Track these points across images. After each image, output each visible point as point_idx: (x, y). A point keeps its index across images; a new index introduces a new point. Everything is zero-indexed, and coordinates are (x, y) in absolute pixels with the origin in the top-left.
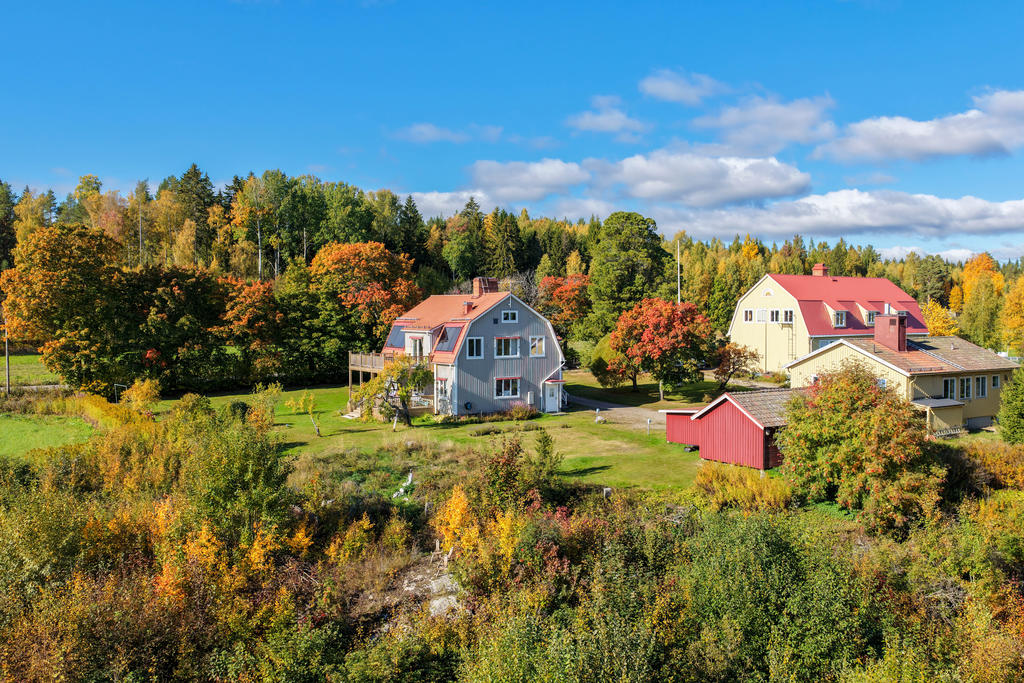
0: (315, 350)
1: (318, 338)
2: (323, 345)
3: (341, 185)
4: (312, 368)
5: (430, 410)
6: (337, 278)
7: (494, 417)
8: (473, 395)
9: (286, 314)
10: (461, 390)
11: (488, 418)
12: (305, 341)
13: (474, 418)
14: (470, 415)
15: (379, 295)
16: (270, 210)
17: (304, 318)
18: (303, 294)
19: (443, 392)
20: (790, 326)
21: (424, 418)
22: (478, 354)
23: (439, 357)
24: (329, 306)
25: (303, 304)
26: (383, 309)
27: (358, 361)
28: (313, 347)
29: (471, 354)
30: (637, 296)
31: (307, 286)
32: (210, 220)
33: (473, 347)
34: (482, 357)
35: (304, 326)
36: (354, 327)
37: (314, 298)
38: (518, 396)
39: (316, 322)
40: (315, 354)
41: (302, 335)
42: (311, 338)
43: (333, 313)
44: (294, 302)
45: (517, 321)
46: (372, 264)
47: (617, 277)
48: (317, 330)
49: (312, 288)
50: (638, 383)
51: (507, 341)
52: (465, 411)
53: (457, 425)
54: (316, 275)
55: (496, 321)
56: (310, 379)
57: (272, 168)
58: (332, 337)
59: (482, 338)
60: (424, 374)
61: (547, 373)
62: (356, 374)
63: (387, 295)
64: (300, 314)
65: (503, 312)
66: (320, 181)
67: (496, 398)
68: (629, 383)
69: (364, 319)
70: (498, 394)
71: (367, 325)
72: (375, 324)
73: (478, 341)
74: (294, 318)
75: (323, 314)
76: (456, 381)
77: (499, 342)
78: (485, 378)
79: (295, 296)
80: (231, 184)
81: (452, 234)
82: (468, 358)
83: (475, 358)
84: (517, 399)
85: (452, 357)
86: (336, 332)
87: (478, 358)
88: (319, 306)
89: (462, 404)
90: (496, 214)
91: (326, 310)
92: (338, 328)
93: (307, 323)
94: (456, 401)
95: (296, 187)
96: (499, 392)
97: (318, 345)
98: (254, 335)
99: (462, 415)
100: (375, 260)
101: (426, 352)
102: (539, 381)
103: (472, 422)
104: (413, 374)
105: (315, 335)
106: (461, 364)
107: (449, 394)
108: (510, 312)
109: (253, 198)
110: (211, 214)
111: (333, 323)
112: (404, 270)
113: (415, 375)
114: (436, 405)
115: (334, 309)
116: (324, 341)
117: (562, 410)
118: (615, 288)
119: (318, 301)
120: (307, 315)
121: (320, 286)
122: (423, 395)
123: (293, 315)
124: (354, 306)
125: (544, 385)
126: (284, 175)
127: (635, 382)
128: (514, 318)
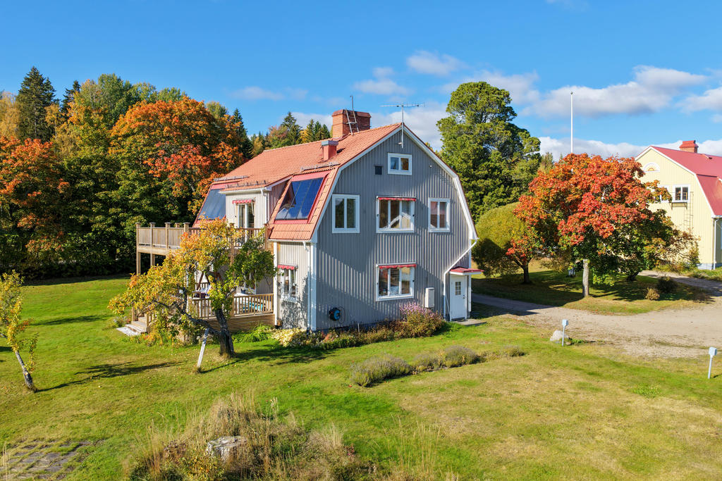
0: (112, 229)
1: (116, 214)
2: (123, 224)
3: (174, 91)
4: (112, 253)
5: (266, 319)
6: (142, 139)
7: (379, 333)
8: (342, 294)
9: (73, 183)
10: (322, 286)
11: (369, 336)
12: (98, 218)
13: (348, 337)
14: (339, 330)
15: (197, 161)
16: (106, 109)
17: (97, 188)
18: (99, 158)
19: (290, 288)
20: (685, 205)
21: (258, 332)
22: (351, 225)
23: (282, 231)
24: (133, 174)
25: (97, 171)
26: (201, 178)
27: (149, 240)
28: (109, 225)
29: (339, 224)
30: (496, 173)
31: (106, 150)
32: (48, 118)
33: (341, 213)
34: (357, 230)
35: (97, 199)
36: (164, 201)
37: (113, 165)
38: (411, 294)
39: (115, 195)
40: (112, 235)
41: (94, 210)
42: (107, 215)
43: (136, 184)
44: (84, 168)
45: (410, 172)
46: (187, 123)
47: (475, 150)
48: (117, 205)
49: (112, 152)
50: (530, 271)
51: (395, 205)
52: (330, 324)
53: (318, 352)
54: (116, 137)
55: (379, 170)
56: (109, 267)
57: (109, 73)
58: (135, 214)
59: (357, 198)
60: (259, 257)
61: (453, 259)
62: (145, 257)
63: (205, 161)
64: (92, 183)
65: (390, 155)
66: (154, 88)
67: (378, 298)
68: (521, 271)
69: (177, 192)
70: (381, 293)
71: (179, 199)
72: (190, 198)
73: (351, 202)
74: (85, 189)
75: (124, 184)
76: (313, 272)
77: (384, 205)
78: (361, 265)
79: (87, 162)
80: (71, 88)
81: (273, 140)
82: (335, 230)
83: (345, 230)
84: (410, 300)
85: (306, 229)
86: (140, 207)
87: (351, 231)
88: (118, 174)
89: (325, 310)
90: (311, 126)
91: (128, 179)
92: (143, 202)
93: (101, 195)
94: (313, 306)
95: (132, 91)
96: (383, 289)
97: (117, 223)
98: (24, 208)
99: (326, 331)
100: (191, 118)
101: (259, 222)
102: (441, 271)
103: (344, 345)
104: (237, 258)
105: (112, 210)
106: (324, 242)
107: (300, 292)
108: (400, 156)
109: (88, 98)
110: (49, 113)
111: (136, 196)
112: (228, 133)
113: (240, 258)
114: (277, 311)
115: (136, 179)
116: (124, 219)
117: (473, 315)
118: (470, 164)
119: (119, 169)
120: (103, 186)
121: (121, 150)
122: (254, 292)
123: (84, 184)
124: (164, 176)
125: (448, 276)
126: (119, 80)
127: (526, 270)
128: (405, 167)
